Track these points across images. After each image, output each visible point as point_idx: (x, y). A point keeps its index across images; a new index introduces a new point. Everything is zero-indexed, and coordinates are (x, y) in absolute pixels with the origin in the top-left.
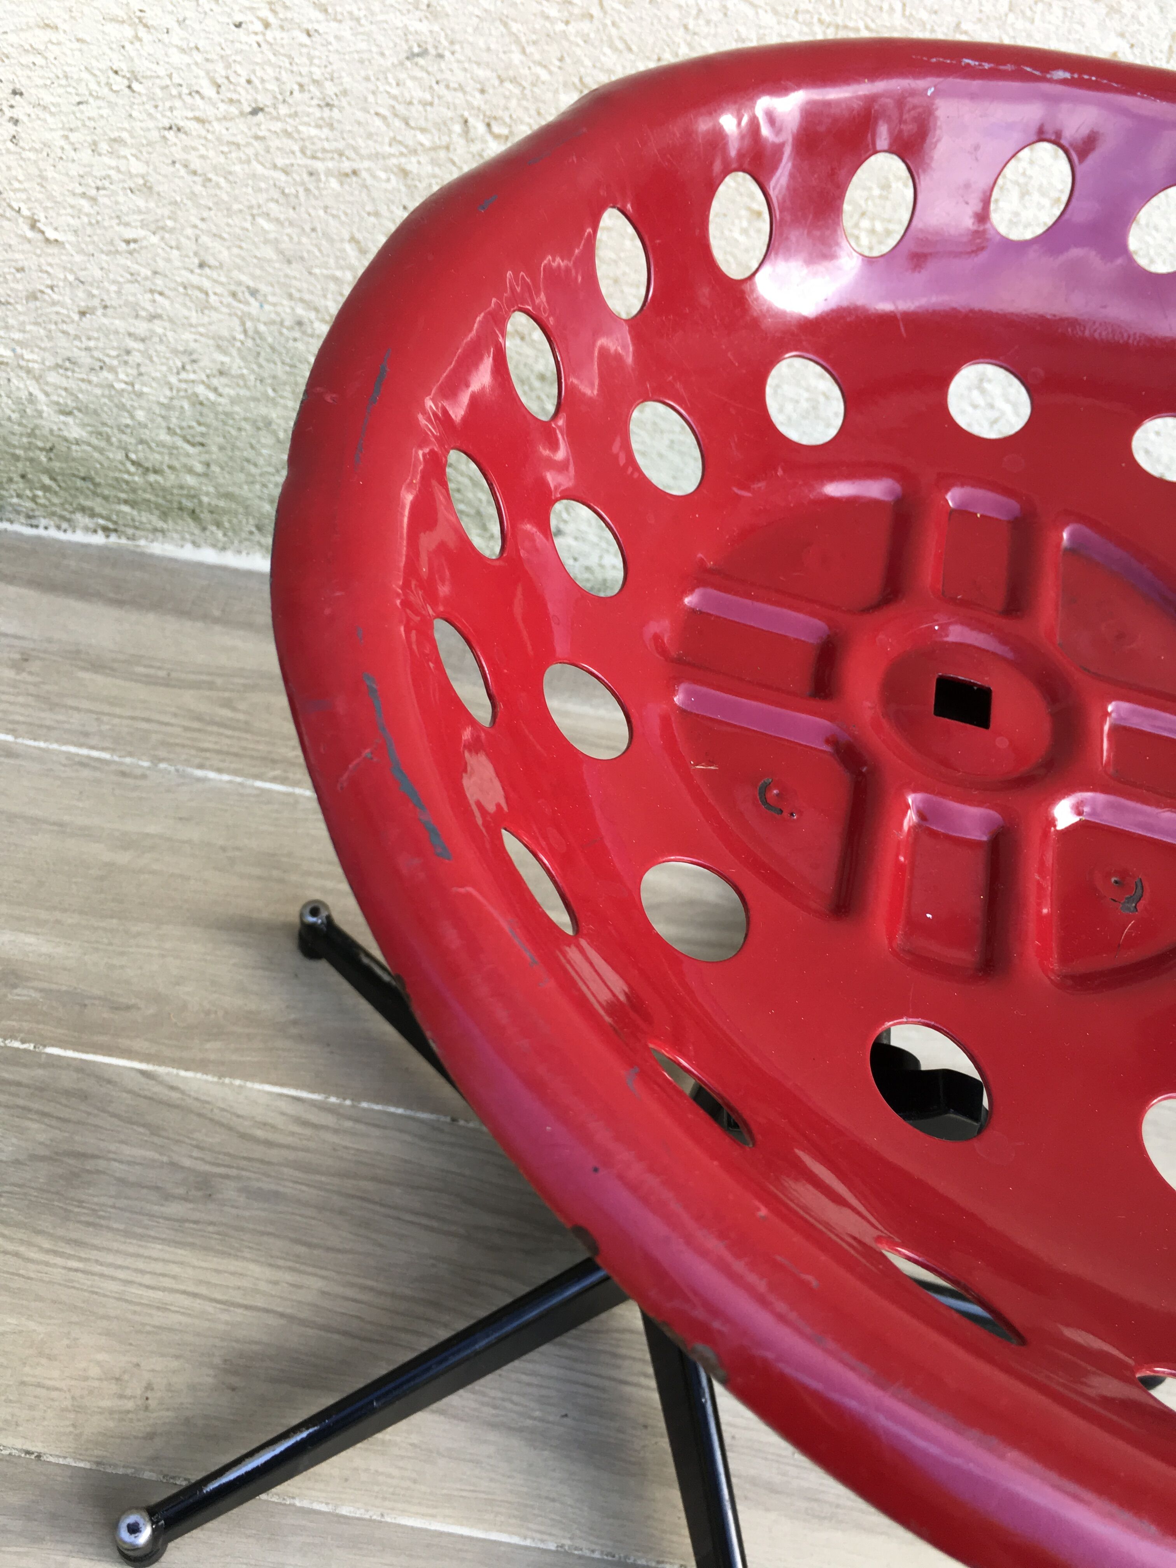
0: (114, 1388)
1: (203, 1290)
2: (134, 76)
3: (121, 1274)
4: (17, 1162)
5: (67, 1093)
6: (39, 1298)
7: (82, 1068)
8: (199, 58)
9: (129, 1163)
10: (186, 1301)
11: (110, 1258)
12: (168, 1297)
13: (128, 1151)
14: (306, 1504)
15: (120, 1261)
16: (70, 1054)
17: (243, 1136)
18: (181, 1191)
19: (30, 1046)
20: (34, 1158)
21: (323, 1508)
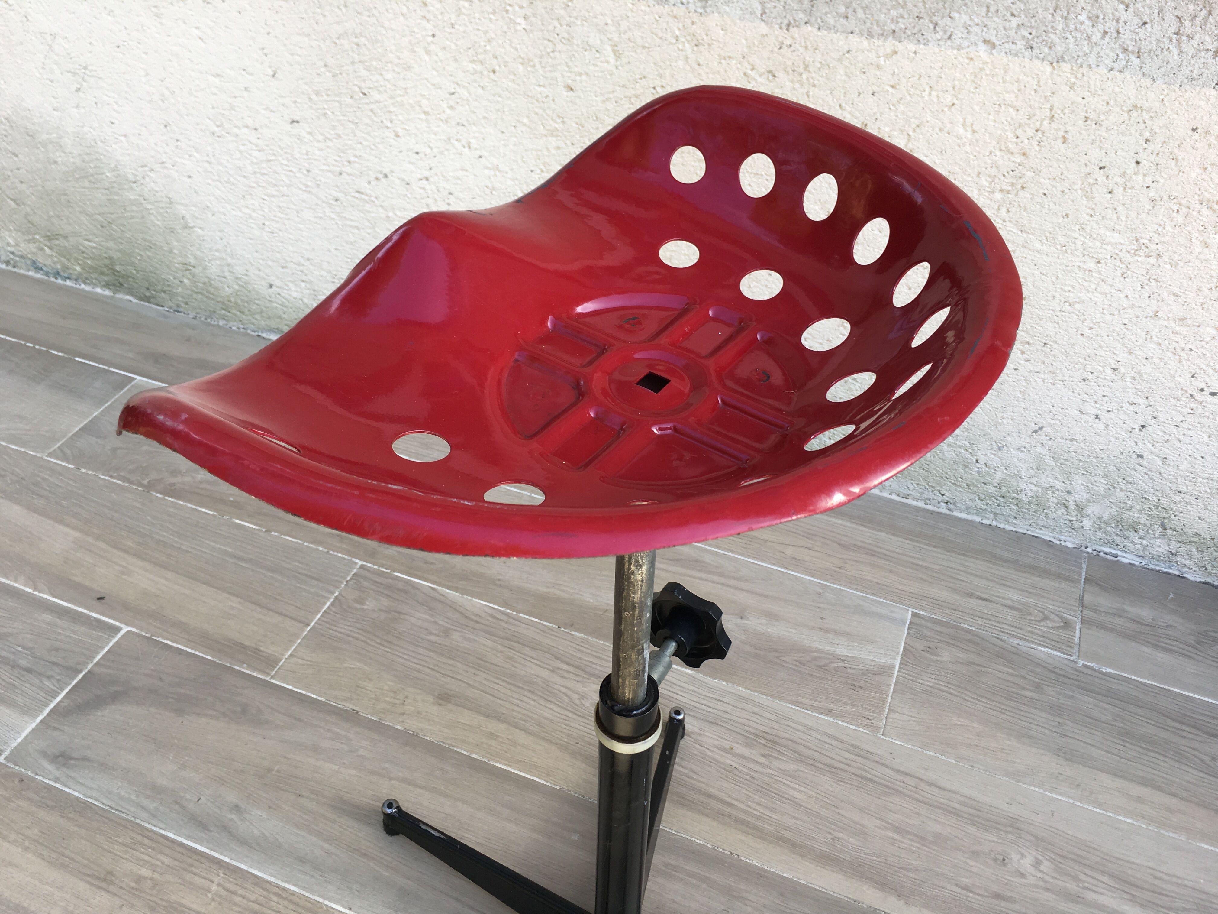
0: (392, 695)
1: (436, 668)
2: (494, 189)
3: (405, 657)
4: (373, 611)
5: (399, 590)
6: (371, 658)
7: (408, 582)
8: (517, 182)
9: (418, 619)
10: (428, 670)
11: (402, 650)
12: (421, 668)
13: (418, 615)
14: (458, 750)
15: (406, 652)
16: (404, 576)
17: (466, 617)
18: (437, 632)
19: (389, 571)
20: (381, 610)
21: (465, 753)
